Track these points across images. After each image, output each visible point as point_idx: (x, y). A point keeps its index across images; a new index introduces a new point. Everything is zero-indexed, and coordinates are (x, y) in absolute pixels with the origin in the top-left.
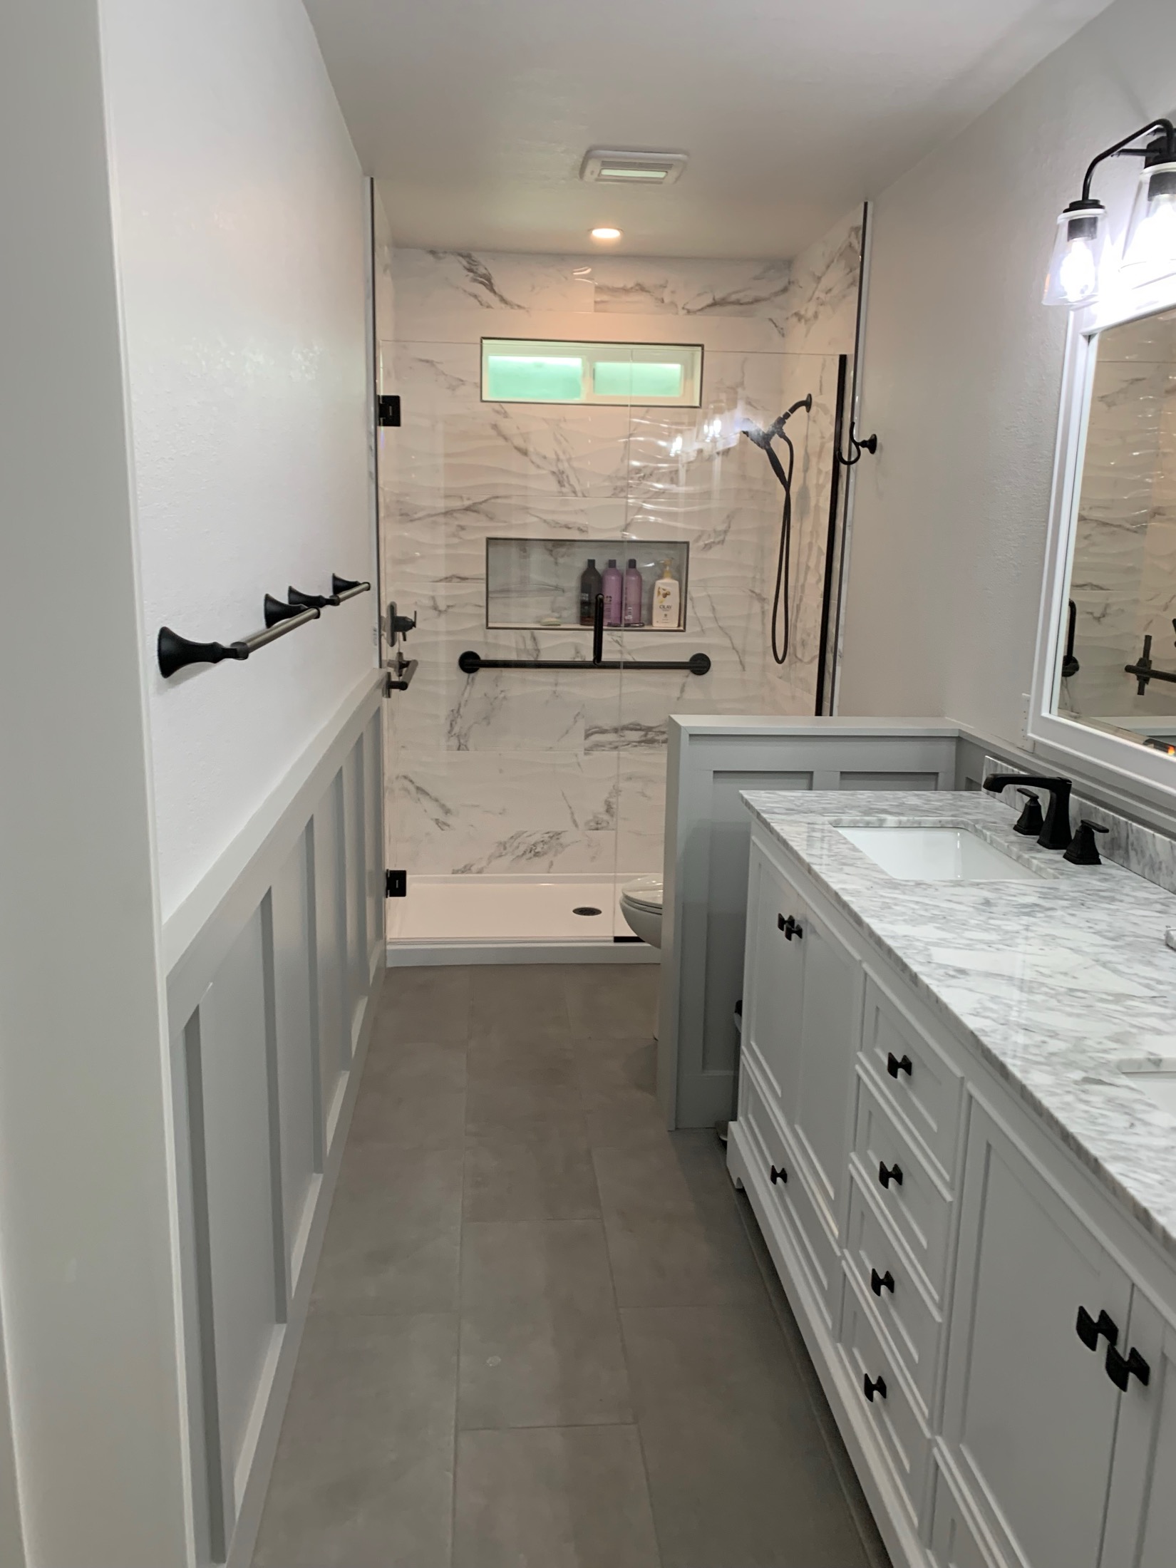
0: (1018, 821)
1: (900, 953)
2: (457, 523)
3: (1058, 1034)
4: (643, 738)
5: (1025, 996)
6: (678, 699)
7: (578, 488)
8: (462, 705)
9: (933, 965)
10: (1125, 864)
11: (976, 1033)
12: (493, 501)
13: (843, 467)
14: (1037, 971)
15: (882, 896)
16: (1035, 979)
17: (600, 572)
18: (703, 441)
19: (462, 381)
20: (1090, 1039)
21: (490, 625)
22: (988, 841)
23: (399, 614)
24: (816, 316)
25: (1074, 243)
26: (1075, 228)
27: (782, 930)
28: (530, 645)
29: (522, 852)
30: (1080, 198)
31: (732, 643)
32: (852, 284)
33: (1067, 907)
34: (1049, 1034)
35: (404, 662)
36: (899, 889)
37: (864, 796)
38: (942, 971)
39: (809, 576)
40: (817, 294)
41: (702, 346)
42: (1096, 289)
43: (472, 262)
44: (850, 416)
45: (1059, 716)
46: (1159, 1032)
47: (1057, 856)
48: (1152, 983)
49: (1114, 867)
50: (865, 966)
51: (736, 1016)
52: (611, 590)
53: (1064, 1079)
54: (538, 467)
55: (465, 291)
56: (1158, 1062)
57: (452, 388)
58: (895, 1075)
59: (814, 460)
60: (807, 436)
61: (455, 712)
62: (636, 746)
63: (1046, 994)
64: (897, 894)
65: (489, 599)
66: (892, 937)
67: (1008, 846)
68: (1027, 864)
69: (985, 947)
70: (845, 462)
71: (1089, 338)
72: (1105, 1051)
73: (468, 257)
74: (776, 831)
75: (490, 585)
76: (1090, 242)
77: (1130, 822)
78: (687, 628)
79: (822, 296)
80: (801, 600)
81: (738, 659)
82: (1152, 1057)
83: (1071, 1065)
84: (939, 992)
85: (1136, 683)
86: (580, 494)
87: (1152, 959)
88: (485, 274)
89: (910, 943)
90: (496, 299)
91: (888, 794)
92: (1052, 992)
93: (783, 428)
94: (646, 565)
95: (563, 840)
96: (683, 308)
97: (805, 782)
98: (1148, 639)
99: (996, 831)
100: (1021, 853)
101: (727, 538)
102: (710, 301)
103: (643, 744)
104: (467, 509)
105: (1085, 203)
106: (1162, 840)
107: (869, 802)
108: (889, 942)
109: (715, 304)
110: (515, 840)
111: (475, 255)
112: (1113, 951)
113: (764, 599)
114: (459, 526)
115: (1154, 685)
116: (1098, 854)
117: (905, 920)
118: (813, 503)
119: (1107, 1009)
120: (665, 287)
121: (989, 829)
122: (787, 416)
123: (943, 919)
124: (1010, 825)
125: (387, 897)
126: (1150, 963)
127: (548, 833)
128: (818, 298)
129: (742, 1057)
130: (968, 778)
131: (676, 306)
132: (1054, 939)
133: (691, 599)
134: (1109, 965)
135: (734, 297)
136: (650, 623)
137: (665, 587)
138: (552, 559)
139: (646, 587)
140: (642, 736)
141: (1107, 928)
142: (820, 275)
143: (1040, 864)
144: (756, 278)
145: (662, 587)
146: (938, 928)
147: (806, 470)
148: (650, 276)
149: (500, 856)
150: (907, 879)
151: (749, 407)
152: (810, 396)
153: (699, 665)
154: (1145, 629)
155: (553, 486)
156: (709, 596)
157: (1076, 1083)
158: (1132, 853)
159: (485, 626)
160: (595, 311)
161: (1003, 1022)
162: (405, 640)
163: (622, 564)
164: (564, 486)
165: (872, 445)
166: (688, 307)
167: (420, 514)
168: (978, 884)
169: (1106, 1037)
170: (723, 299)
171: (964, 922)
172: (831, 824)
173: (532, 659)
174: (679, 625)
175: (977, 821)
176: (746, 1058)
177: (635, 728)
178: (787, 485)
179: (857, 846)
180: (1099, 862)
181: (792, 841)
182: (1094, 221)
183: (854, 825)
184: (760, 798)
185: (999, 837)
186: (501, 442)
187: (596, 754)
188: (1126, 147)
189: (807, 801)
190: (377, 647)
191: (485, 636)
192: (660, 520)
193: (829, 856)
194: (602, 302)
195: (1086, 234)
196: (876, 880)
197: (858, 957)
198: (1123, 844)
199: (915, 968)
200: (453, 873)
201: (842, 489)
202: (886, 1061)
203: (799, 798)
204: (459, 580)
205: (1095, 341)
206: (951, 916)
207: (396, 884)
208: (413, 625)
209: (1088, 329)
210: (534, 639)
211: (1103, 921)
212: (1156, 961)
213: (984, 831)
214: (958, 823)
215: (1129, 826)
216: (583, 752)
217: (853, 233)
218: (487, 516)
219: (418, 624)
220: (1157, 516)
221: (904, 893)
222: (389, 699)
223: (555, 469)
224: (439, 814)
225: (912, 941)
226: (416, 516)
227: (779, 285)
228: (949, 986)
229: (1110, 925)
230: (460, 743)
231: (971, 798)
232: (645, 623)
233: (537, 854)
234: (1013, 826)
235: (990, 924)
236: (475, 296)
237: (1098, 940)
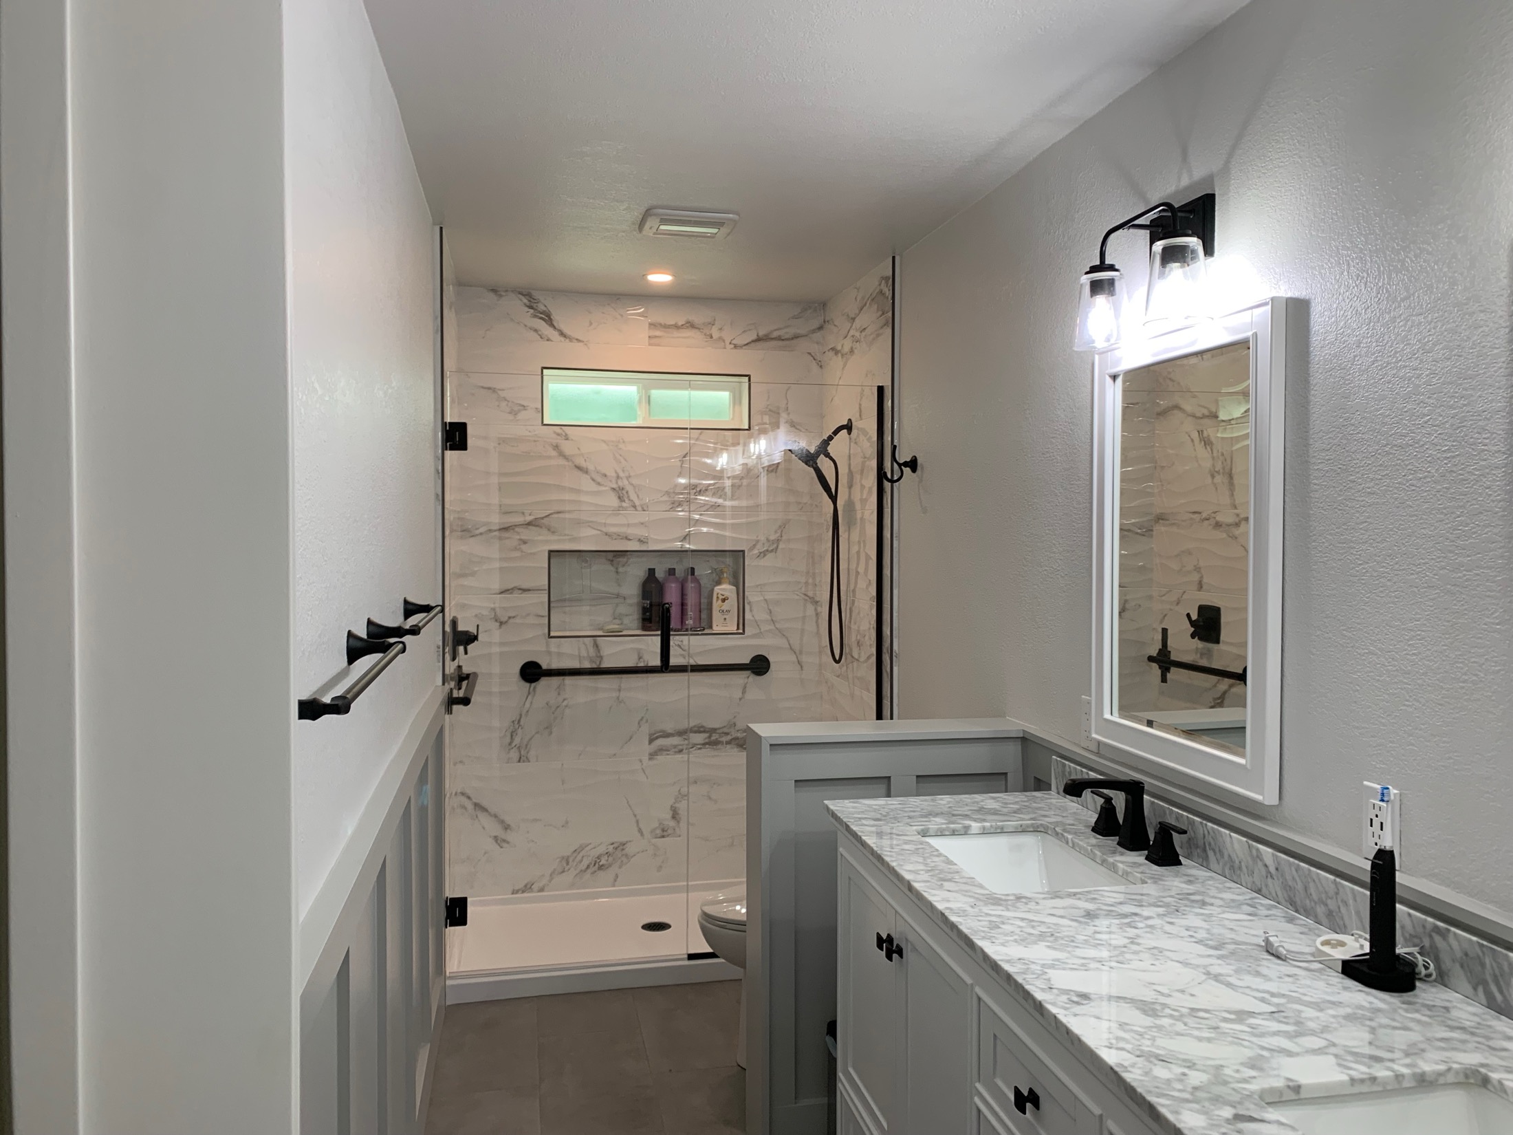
0: (1096, 823)
1: (1020, 979)
2: (518, 537)
3: (1194, 1064)
4: (707, 741)
5: (1148, 1021)
6: (740, 699)
7: (637, 503)
8: (523, 716)
9: (1054, 991)
10: (1205, 863)
11: (1117, 1069)
12: (556, 516)
13: (887, 485)
14: (1155, 990)
15: (987, 914)
16: (1156, 999)
17: (660, 580)
18: (750, 457)
19: (524, 406)
20: (1228, 1067)
21: (552, 634)
22: (1071, 844)
23: (461, 628)
24: (852, 351)
25: (1097, 299)
26: (1096, 287)
27: (882, 950)
28: (592, 652)
29: (585, 866)
30: (1098, 263)
31: (789, 644)
32: (886, 324)
33: (1164, 915)
34: (1185, 1064)
35: (463, 676)
36: (1000, 905)
37: (945, 801)
38: (1064, 998)
39: (859, 581)
40: (852, 333)
41: (749, 376)
42: (1118, 338)
43: (532, 300)
44: (890, 439)
45: (1120, 718)
46: (1290, 1054)
47: (1139, 858)
48: (1267, 996)
49: (1194, 867)
50: (978, 990)
51: (829, 1039)
52: (671, 596)
53: (1215, 1118)
54: (599, 484)
55: (526, 326)
56: (1297, 1089)
57: (514, 413)
58: (1024, 1112)
59: (857, 477)
60: (850, 456)
61: (516, 723)
62: (700, 749)
63: (1171, 1016)
64: (998, 910)
65: (551, 608)
66: (1008, 961)
67: (1091, 849)
68: (1113, 868)
69: (1098, 965)
70: (888, 480)
71: (1114, 377)
72: (1245, 1081)
73: (528, 295)
74: (869, 846)
75: (552, 596)
76: (1110, 298)
77: (1204, 822)
78: (746, 632)
79: (857, 334)
80: (853, 602)
81: (796, 660)
82: (1291, 1084)
83: (1218, 1100)
84: (1069, 1023)
85: (1159, 672)
86: (639, 508)
87: (1259, 969)
88: (545, 311)
89: (1027, 966)
90: (556, 333)
91: (968, 798)
92: (1176, 1014)
93: (828, 449)
94: (703, 571)
95: (630, 849)
96: (730, 343)
97: (882, 788)
98: (1165, 631)
99: (1075, 833)
100: (1105, 856)
101: (780, 547)
102: (754, 337)
103: (707, 746)
104: (529, 524)
105: (1102, 267)
106: (1238, 839)
107: (950, 807)
108: (1006, 967)
109: (758, 340)
110: (579, 853)
111: (535, 294)
112: (1220, 962)
113: (817, 602)
114: (520, 540)
115: (1175, 674)
116: (1178, 855)
117: (1016, 941)
118: (859, 516)
119: (1231, 1029)
120: (713, 325)
121: (1069, 832)
122: (830, 438)
123: (1050, 937)
124: (1087, 827)
125: (446, 927)
126: (1258, 974)
127: (612, 844)
128: (853, 336)
129: (839, 1085)
130: (1035, 778)
131: (724, 341)
132: (1161, 952)
133: (749, 603)
134: (1221, 978)
135: (775, 334)
136: (711, 627)
137: (723, 593)
138: (612, 569)
139: (705, 593)
140: (706, 739)
141: (1207, 936)
142: (853, 316)
143: (1126, 868)
144: (795, 317)
145: (719, 591)
146: (1049, 947)
147: (850, 487)
148: (699, 316)
149: (563, 872)
150: (1006, 893)
151: (793, 428)
152: (850, 420)
153: (759, 665)
154: (1161, 622)
155: (613, 501)
156: (766, 600)
157: (1228, 1121)
158: (1210, 853)
159: (547, 635)
160: (650, 345)
161: (1138, 1053)
162: (466, 653)
163: (680, 573)
164: (624, 501)
165: (913, 464)
166: (733, 342)
167: (482, 530)
168: (1075, 894)
169: (1242, 1064)
170: (766, 335)
171: (1073, 939)
172: (919, 834)
173: (595, 666)
174: (738, 628)
175: (1057, 824)
176: (843, 1085)
177: (699, 730)
178: (834, 499)
179: (951, 858)
180: (1180, 863)
181: (887, 856)
182: (1111, 282)
183: (940, 834)
184: (845, 807)
185: (1081, 840)
186: (562, 462)
187: (661, 758)
188: (1137, 222)
189: (892, 810)
190: (441, 664)
191: (547, 645)
192: (712, 530)
193: (928, 871)
194: (656, 337)
195: (1107, 292)
196: (976, 896)
197: (969, 981)
198: (1201, 843)
199: (1039, 996)
200: (513, 894)
201: (887, 504)
202: (1012, 1097)
203: (883, 807)
204: (520, 592)
205: (1119, 380)
206: (1059, 933)
207: (456, 912)
208: (475, 638)
209: (1114, 371)
210: (596, 645)
211: (1201, 928)
212: (1264, 971)
213: (1066, 834)
214: (1038, 827)
215: (1204, 826)
216: (647, 758)
217: (883, 281)
218: (549, 530)
219: (480, 637)
220: (1161, 521)
221: (1008, 910)
222: (451, 716)
223: (614, 486)
224: (497, 830)
225: (1028, 964)
226: (478, 532)
227: (815, 323)
228: (1075, 1015)
229: (1208, 931)
230: (520, 755)
231: (1042, 799)
232: (706, 627)
233: (601, 868)
234: (1091, 828)
235: (1097, 939)
236: (536, 331)
237: (1201, 949)
